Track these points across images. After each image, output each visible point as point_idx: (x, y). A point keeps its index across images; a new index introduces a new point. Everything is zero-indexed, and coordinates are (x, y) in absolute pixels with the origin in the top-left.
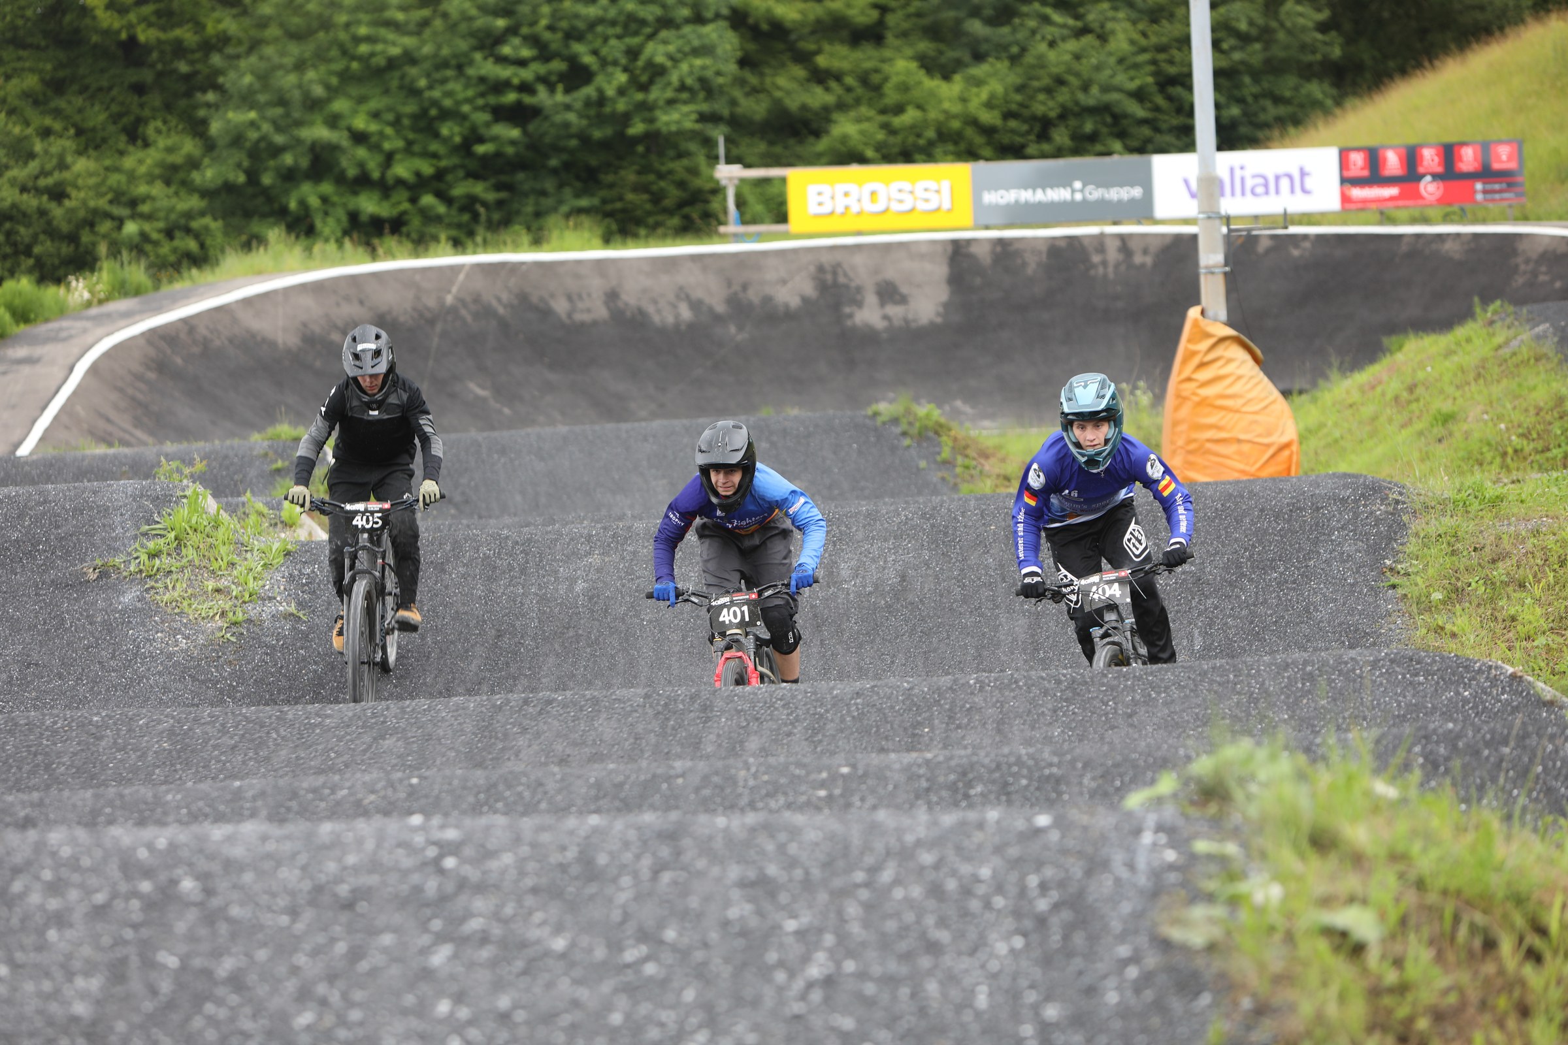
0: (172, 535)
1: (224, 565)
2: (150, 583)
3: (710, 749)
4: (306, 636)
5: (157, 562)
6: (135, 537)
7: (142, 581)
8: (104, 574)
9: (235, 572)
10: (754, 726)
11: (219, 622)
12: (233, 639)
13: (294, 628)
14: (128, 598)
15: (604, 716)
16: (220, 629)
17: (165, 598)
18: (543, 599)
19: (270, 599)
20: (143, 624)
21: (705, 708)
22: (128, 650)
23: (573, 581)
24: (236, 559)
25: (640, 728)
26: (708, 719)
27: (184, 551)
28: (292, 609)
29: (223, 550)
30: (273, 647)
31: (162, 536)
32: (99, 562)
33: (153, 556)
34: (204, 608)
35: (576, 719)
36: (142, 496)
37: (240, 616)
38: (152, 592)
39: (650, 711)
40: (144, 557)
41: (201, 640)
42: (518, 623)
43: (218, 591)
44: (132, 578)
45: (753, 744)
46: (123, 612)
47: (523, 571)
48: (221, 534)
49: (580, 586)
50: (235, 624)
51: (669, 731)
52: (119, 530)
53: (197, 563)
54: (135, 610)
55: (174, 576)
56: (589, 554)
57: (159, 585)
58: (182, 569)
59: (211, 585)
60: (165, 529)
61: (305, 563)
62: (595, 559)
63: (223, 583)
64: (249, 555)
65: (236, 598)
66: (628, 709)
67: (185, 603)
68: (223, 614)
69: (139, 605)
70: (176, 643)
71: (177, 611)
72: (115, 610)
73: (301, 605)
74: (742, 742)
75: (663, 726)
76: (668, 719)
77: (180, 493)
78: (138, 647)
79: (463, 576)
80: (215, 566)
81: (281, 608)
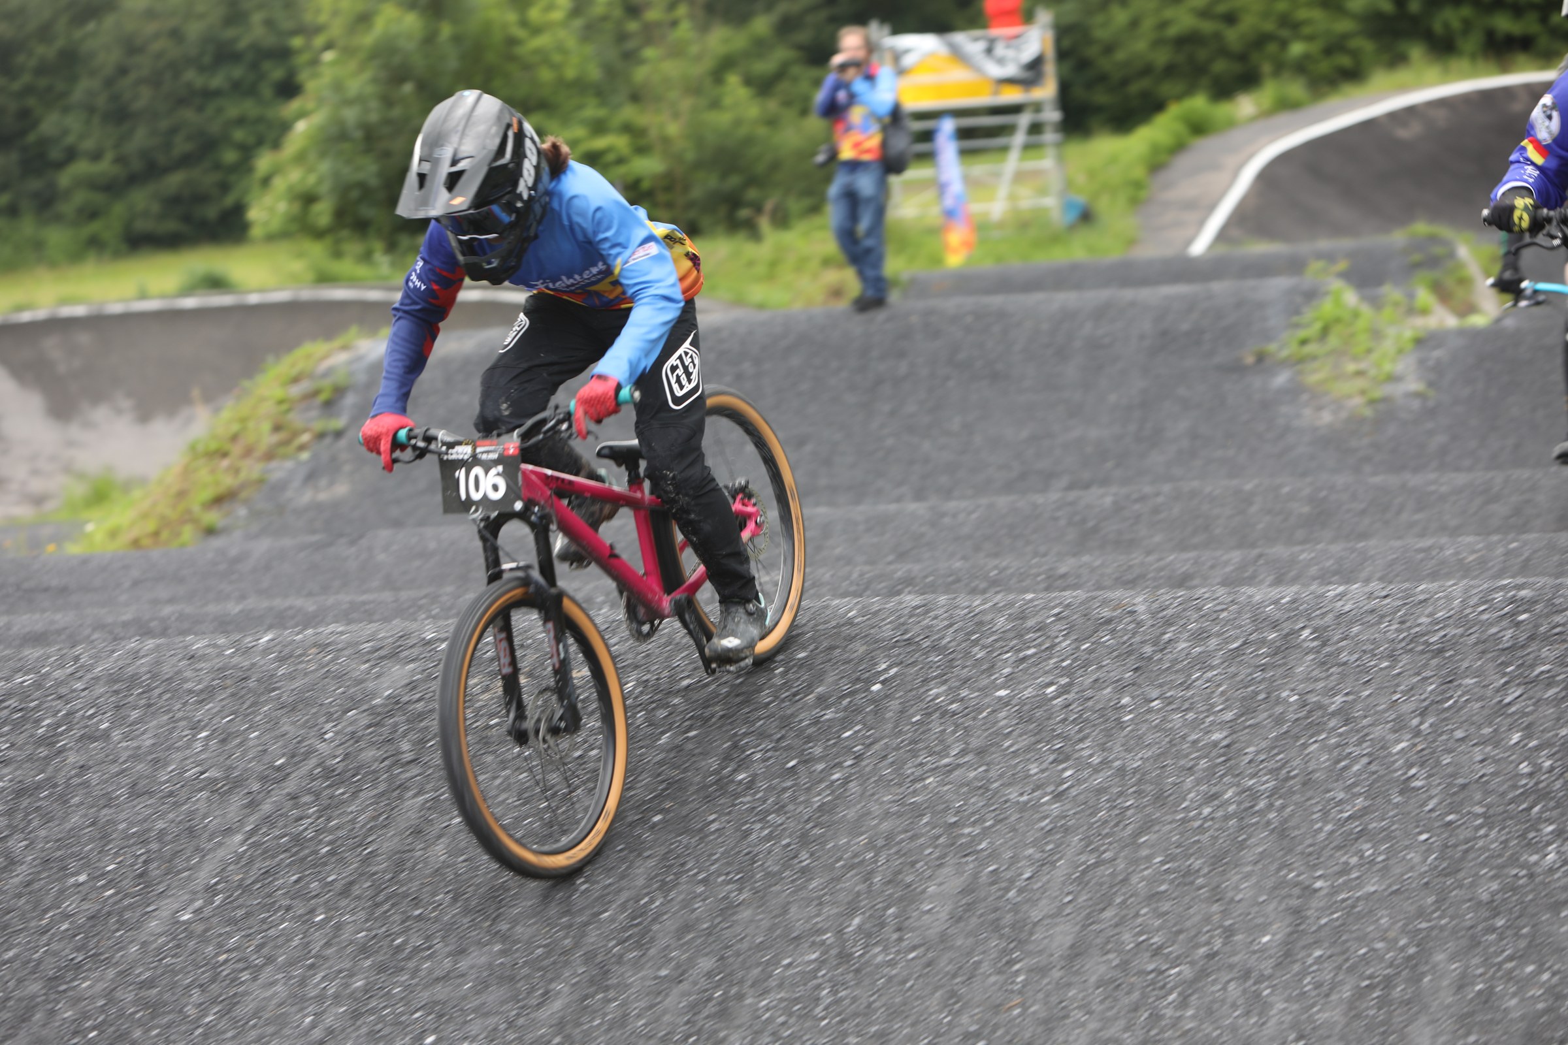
0: (1318, 325)
1: (1363, 349)
2: (1300, 367)
4: (1432, 412)
5: (1305, 349)
6: (1287, 328)
7: (1293, 365)
8: (1261, 358)
9: (1372, 357)
11: (1359, 400)
12: (1371, 414)
13: (1423, 405)
14: (1281, 379)
16: (1359, 405)
17: (1314, 379)
19: (1402, 379)
20: (1294, 402)
22: (1281, 424)
24: (1372, 345)
27: (1328, 339)
28: (1421, 388)
29: (1361, 338)
30: (1404, 422)
31: (1310, 326)
32: (1256, 349)
33: (1304, 342)
34: (1347, 387)
36: (1294, 292)
37: (1378, 393)
38: (1301, 374)
40: (1295, 345)
41: (1343, 415)
43: (1360, 373)
44: (1285, 363)
46: (1275, 393)
48: (1361, 324)
50: (1372, 402)
52: (1273, 322)
53: (1340, 348)
54: (1287, 390)
55: (1321, 361)
57: (1308, 368)
58: (1327, 355)
59: (1351, 367)
60: (1312, 320)
61: (1433, 348)
63: (1362, 366)
64: (1383, 343)
65: (1374, 379)
67: (1329, 384)
68: (1363, 393)
69: (1290, 386)
70: (1322, 418)
71: (1322, 390)
72: (1270, 390)
73: (1430, 384)
77: (1323, 289)
78: (1289, 422)
80: (1354, 351)
81: (1411, 388)
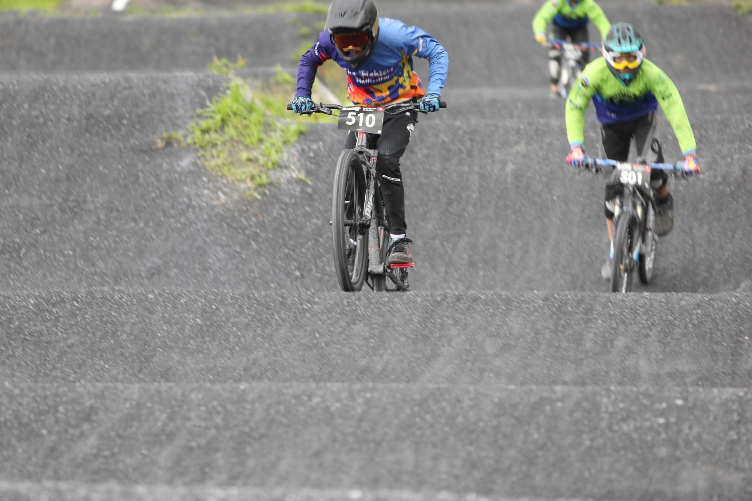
0: (218, 117)
1: (254, 140)
2: (201, 152)
3: (588, 345)
4: (310, 197)
5: (207, 137)
6: (192, 118)
7: (196, 151)
8: (169, 143)
9: (263, 147)
10: (622, 328)
11: (250, 184)
12: (259, 197)
13: (303, 191)
14: (185, 162)
15: (514, 313)
16: (249, 189)
17: (213, 163)
18: (482, 176)
19: (287, 167)
20: (195, 183)
21: (588, 311)
22: (184, 202)
23: (504, 163)
24: (263, 136)
25: (539, 326)
26: (589, 320)
27: (226, 129)
28: (302, 176)
29: (254, 130)
30: (287, 204)
31: (212, 117)
32: (165, 135)
33: (205, 131)
34: (240, 172)
35: (493, 315)
36: (199, 85)
37: (265, 180)
38: (203, 159)
39: (547, 312)
40: (198, 133)
41: (236, 196)
42: (463, 195)
43: (250, 160)
44: (189, 148)
45: (620, 343)
46: (180, 174)
47: (470, 154)
48: (254, 117)
49: (510, 167)
50: (261, 185)
51: (560, 329)
52: (181, 111)
53: (235, 138)
54: (190, 172)
55: (219, 148)
56: (517, 143)
57: (208, 154)
58: (224, 143)
59: (244, 155)
60: (214, 112)
61: (312, 141)
62: (521, 148)
63: (254, 154)
64: (273, 134)
65: (263, 166)
66: (532, 309)
67: (226, 169)
68: (252, 178)
69: (192, 168)
70: (218, 198)
71: (220, 174)
72: (176, 172)
73: (309, 173)
74: (612, 341)
75: (556, 324)
76: (559, 319)
77: (225, 85)
78: (190, 200)
79: (427, 156)
80: (247, 141)
81: (294, 175)
